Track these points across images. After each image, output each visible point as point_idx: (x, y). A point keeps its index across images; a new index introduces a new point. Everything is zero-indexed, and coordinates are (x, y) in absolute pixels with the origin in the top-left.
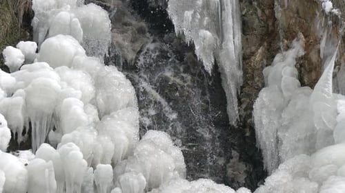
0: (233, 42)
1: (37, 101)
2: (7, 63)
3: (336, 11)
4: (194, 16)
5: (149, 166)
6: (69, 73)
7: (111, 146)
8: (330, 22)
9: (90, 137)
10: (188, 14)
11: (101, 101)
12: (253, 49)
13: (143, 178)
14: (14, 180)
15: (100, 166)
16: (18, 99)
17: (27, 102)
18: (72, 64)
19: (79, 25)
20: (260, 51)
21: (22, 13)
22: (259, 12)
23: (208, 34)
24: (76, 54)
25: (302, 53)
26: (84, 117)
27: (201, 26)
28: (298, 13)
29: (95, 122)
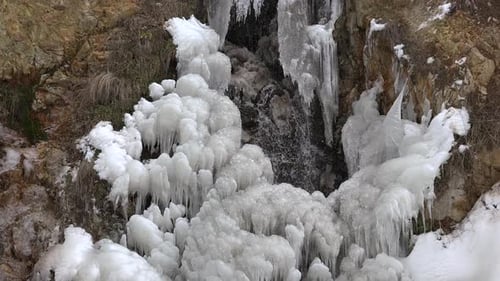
0: (331, 83)
1: (164, 122)
2: (151, 95)
3: (406, 57)
4: (299, 63)
5: (239, 171)
6: (190, 100)
7: (212, 156)
8: (402, 65)
9: (197, 148)
10: (295, 61)
11: (212, 122)
12: (348, 89)
13: (234, 181)
14: (137, 181)
15: (202, 171)
16: (151, 120)
17: (157, 121)
18: (196, 95)
19: (207, 68)
20: (353, 91)
21: (169, 60)
22: (353, 62)
23: (309, 75)
24: (200, 87)
25: (381, 90)
26: (196, 134)
27: (304, 70)
28: (380, 61)
29: (205, 137)
